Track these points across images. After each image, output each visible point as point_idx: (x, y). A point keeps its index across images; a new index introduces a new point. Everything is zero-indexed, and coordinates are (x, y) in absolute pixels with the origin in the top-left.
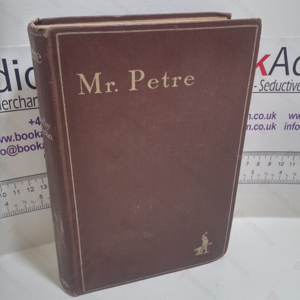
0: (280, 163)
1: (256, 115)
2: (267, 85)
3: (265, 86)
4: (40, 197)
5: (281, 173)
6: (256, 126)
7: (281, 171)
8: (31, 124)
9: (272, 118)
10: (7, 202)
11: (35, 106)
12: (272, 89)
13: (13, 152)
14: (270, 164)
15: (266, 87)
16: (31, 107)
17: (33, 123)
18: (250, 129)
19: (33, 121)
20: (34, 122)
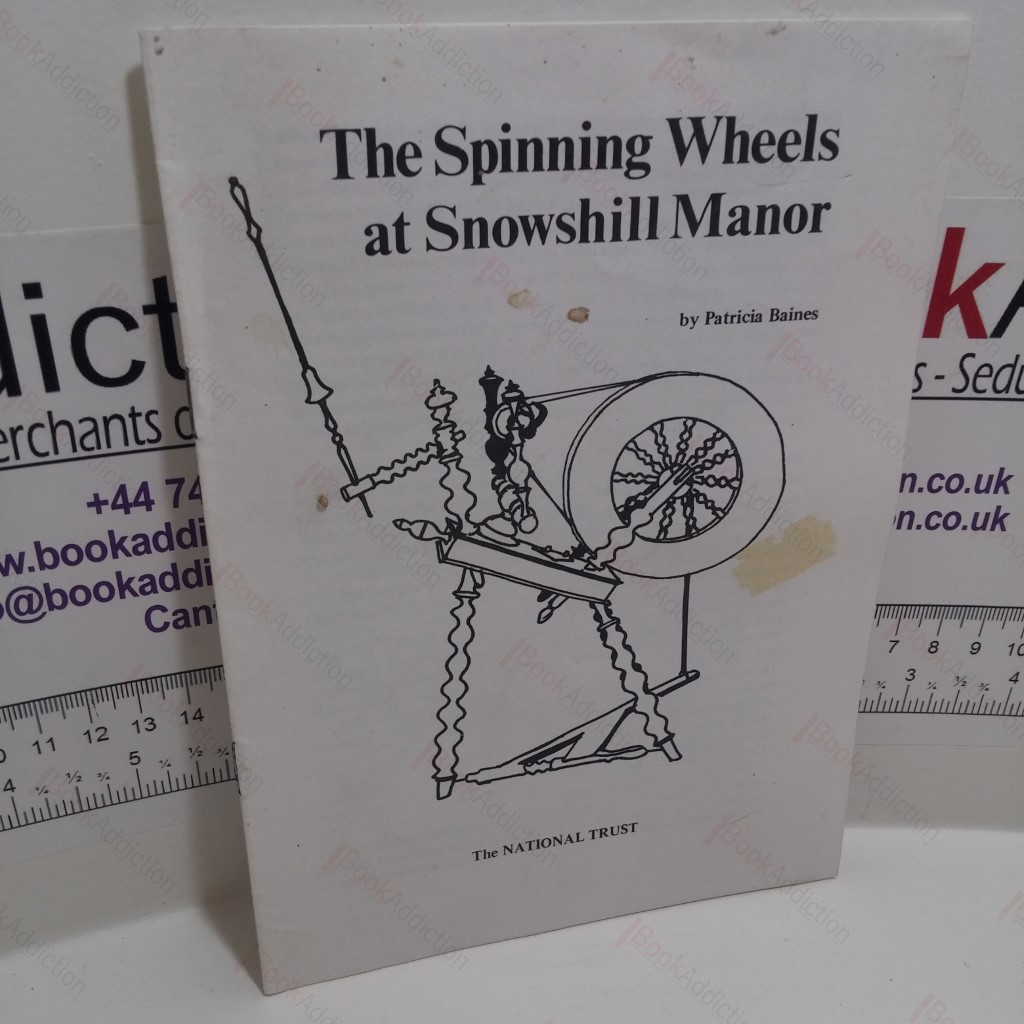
0: (1013, 645)
1: (937, 480)
2: (985, 370)
3: (977, 375)
4: (131, 758)
5: (1015, 680)
6: (935, 517)
7: (1018, 674)
8: (94, 509)
9: (996, 492)
10: (10, 781)
11: (109, 446)
12: (1001, 385)
13: (30, 611)
14: (976, 649)
15: (979, 379)
16: (96, 452)
17: (103, 508)
18: (910, 527)
19: (101, 498)
20: (105, 502)
